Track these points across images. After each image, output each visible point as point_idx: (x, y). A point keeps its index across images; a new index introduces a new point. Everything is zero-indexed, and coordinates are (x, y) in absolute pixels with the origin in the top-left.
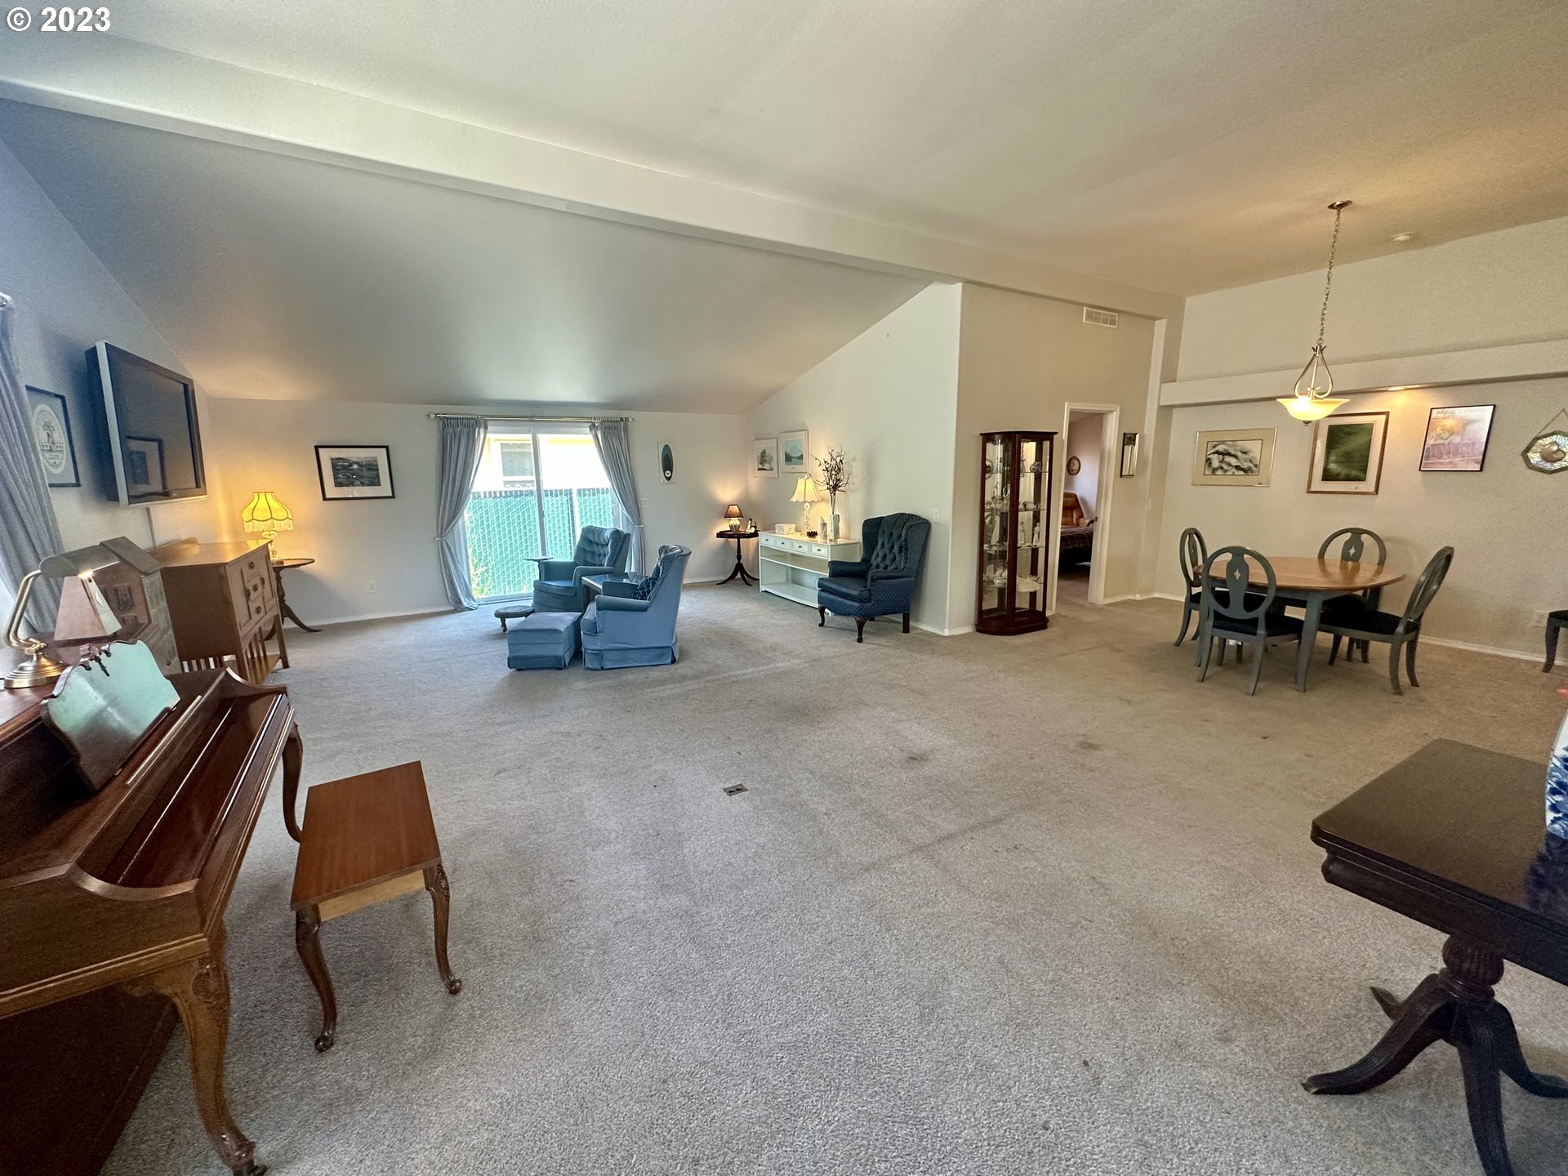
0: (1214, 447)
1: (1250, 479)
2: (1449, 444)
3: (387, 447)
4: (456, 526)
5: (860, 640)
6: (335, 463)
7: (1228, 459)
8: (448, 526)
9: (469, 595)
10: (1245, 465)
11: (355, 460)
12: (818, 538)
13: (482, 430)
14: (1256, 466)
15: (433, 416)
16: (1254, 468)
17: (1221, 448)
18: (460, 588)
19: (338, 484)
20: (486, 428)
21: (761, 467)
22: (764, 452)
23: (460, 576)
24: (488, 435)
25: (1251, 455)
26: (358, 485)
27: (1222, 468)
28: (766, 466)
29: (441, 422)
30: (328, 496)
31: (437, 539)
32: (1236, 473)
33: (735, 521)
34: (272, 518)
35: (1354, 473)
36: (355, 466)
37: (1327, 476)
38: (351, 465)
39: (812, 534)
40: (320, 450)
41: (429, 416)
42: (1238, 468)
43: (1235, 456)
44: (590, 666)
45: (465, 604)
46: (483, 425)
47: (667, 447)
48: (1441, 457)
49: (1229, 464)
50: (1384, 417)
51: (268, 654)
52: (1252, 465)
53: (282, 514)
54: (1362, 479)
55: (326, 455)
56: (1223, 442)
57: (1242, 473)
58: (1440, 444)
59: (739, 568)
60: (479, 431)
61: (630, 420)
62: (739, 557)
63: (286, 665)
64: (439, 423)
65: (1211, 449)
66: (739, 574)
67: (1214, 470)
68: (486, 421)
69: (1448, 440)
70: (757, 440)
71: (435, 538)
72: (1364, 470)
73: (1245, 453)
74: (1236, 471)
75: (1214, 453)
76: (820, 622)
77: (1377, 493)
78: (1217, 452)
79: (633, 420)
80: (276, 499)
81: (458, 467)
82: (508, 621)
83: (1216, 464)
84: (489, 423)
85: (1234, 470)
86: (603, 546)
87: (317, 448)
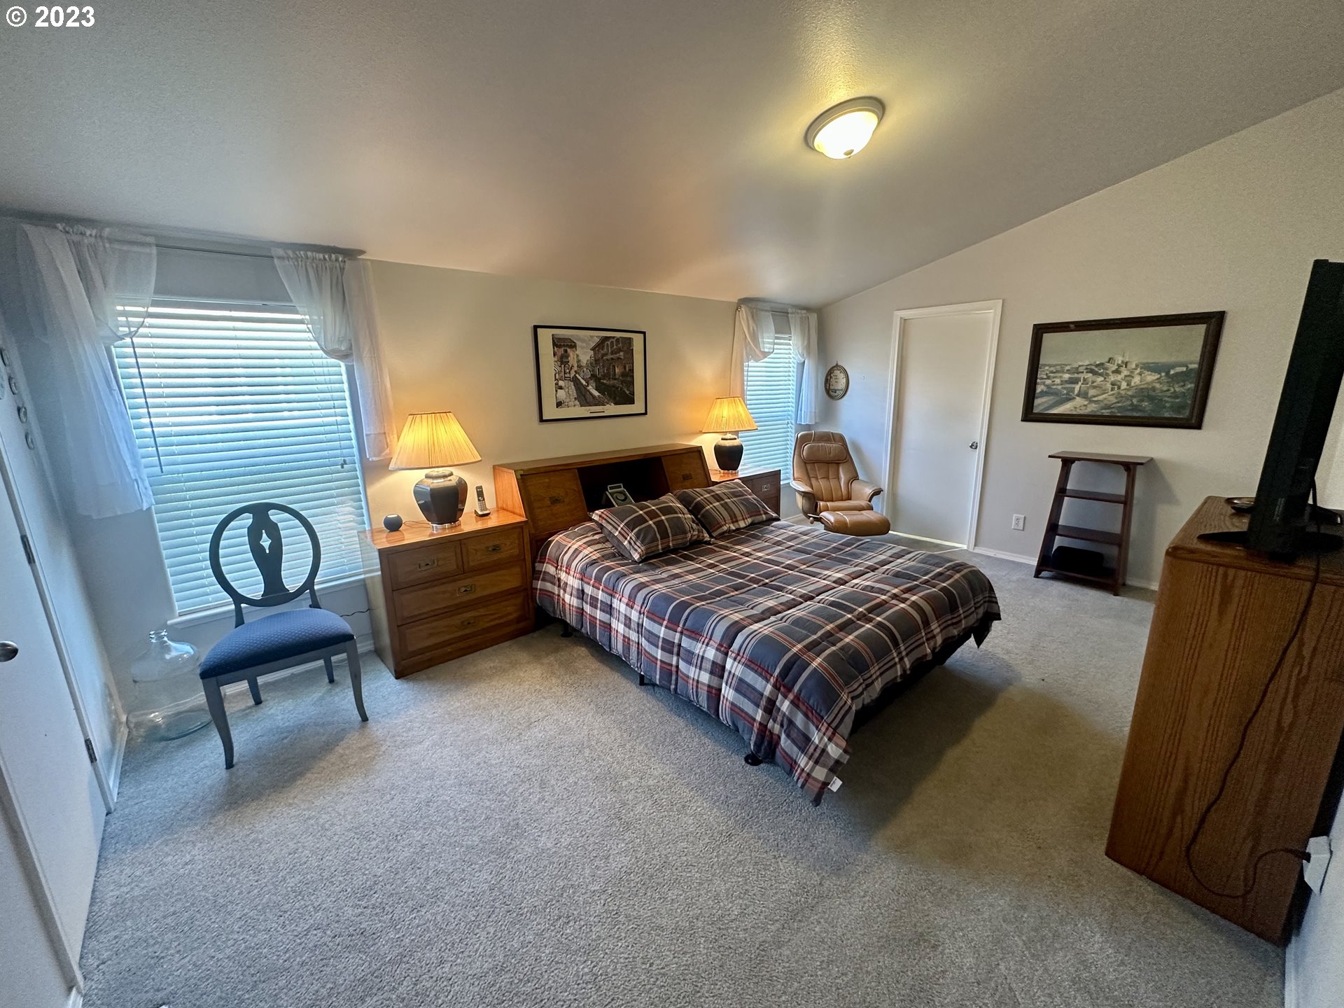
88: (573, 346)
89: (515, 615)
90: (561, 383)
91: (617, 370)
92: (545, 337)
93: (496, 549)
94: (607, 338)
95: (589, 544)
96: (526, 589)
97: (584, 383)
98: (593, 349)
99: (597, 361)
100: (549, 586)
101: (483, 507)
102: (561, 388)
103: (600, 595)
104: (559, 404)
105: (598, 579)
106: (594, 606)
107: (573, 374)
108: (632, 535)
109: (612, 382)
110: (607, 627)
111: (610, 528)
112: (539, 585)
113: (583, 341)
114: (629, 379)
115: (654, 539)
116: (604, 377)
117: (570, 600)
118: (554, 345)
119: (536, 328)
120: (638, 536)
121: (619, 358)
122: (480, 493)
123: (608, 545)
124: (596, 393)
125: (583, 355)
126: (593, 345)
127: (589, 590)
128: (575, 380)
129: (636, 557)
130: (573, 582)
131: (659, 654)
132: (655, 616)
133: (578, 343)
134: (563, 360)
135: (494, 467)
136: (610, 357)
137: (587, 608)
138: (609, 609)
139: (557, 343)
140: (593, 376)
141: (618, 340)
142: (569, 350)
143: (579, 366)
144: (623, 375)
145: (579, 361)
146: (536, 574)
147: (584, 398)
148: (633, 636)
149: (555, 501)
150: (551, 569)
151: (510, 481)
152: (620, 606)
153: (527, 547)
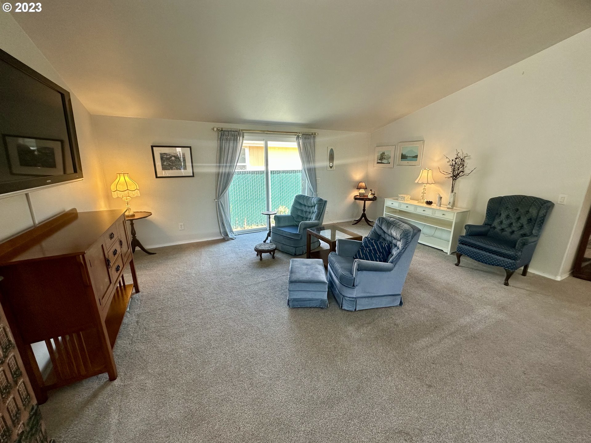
3: (190, 147)
4: (226, 193)
5: (506, 284)
6: (162, 156)
8: (221, 194)
9: (231, 231)
11: (173, 154)
12: (434, 206)
13: (241, 138)
15: (215, 129)
18: (227, 228)
19: (164, 168)
20: (243, 137)
21: (380, 161)
22: (384, 153)
23: (227, 221)
24: (244, 142)
26: (174, 169)
28: (384, 161)
29: (220, 133)
30: (158, 176)
31: (216, 200)
33: (362, 191)
34: (128, 189)
36: (173, 158)
38: (171, 158)
39: (429, 203)
40: (154, 148)
41: (213, 129)
44: (346, 308)
45: (230, 236)
46: (242, 135)
47: (332, 150)
51: (126, 284)
53: (133, 187)
55: (157, 151)
59: (364, 215)
60: (239, 138)
61: (317, 134)
62: (364, 210)
63: (137, 291)
64: (218, 133)
66: (363, 218)
68: (243, 133)
70: (377, 146)
71: (215, 200)
76: (456, 262)
79: (318, 134)
80: (130, 178)
81: (228, 160)
82: (263, 254)
84: (245, 134)
86: (312, 207)
87: (152, 147)
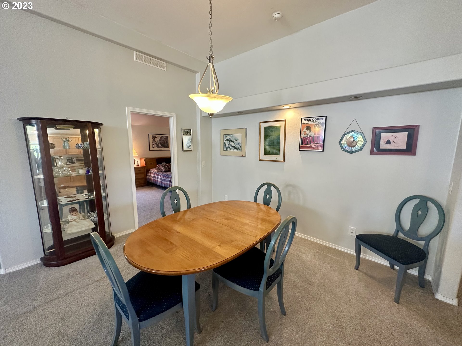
0: (226, 137)
1: (239, 153)
2: (310, 136)
7: (231, 143)
10: (237, 146)
14: (240, 146)
16: (240, 148)
17: (228, 138)
25: (239, 141)
27: (229, 147)
32: (234, 150)
35: (275, 151)
37: (266, 153)
42: (234, 147)
43: (233, 142)
48: (307, 144)
49: (231, 146)
50: (284, 122)
52: (239, 146)
54: (277, 154)
56: (229, 135)
57: (236, 150)
58: (306, 137)
65: (225, 138)
67: (227, 148)
69: (309, 135)
72: (279, 150)
73: (236, 140)
74: (234, 149)
75: (226, 140)
77: (284, 162)
78: (227, 140)
83: (227, 146)
85: (233, 148)
88: (156, 137)
89: (143, 182)
90: (154, 144)
91: (165, 142)
92: (151, 136)
93: (140, 170)
94: (163, 136)
95: (156, 170)
96: (145, 178)
97: (158, 144)
98: (160, 138)
99: (161, 140)
100: (149, 177)
101: (138, 164)
102: (153, 145)
103: (157, 176)
104: (153, 148)
105: (157, 174)
106: (156, 178)
107: (156, 142)
108: (163, 168)
109: (164, 144)
110: (158, 181)
111: (160, 167)
112: (147, 177)
113: (158, 136)
114: (167, 143)
115: (167, 169)
116: (162, 143)
117: (152, 178)
118: (152, 137)
119: (149, 134)
120: (164, 168)
121: (165, 140)
122: (138, 162)
123: (159, 170)
124: (161, 146)
125: (158, 139)
126: (160, 137)
127: (155, 176)
128: (156, 143)
129: (163, 171)
130: (153, 175)
131: (164, 182)
132: (163, 177)
133: (157, 137)
134: (154, 140)
135: (140, 158)
136: (163, 139)
137: (155, 179)
138: (158, 178)
139: (153, 137)
140: (160, 143)
141: (165, 136)
142: (155, 138)
143: (157, 141)
144: (166, 143)
145: (157, 140)
146: (147, 175)
147: (158, 147)
148: (161, 181)
149: (151, 164)
150: (150, 174)
151: (143, 161)
152: (159, 177)
153: (146, 171)
